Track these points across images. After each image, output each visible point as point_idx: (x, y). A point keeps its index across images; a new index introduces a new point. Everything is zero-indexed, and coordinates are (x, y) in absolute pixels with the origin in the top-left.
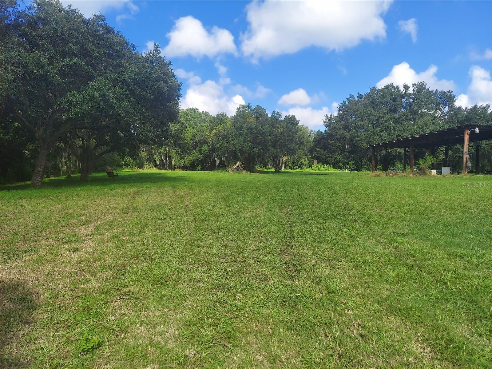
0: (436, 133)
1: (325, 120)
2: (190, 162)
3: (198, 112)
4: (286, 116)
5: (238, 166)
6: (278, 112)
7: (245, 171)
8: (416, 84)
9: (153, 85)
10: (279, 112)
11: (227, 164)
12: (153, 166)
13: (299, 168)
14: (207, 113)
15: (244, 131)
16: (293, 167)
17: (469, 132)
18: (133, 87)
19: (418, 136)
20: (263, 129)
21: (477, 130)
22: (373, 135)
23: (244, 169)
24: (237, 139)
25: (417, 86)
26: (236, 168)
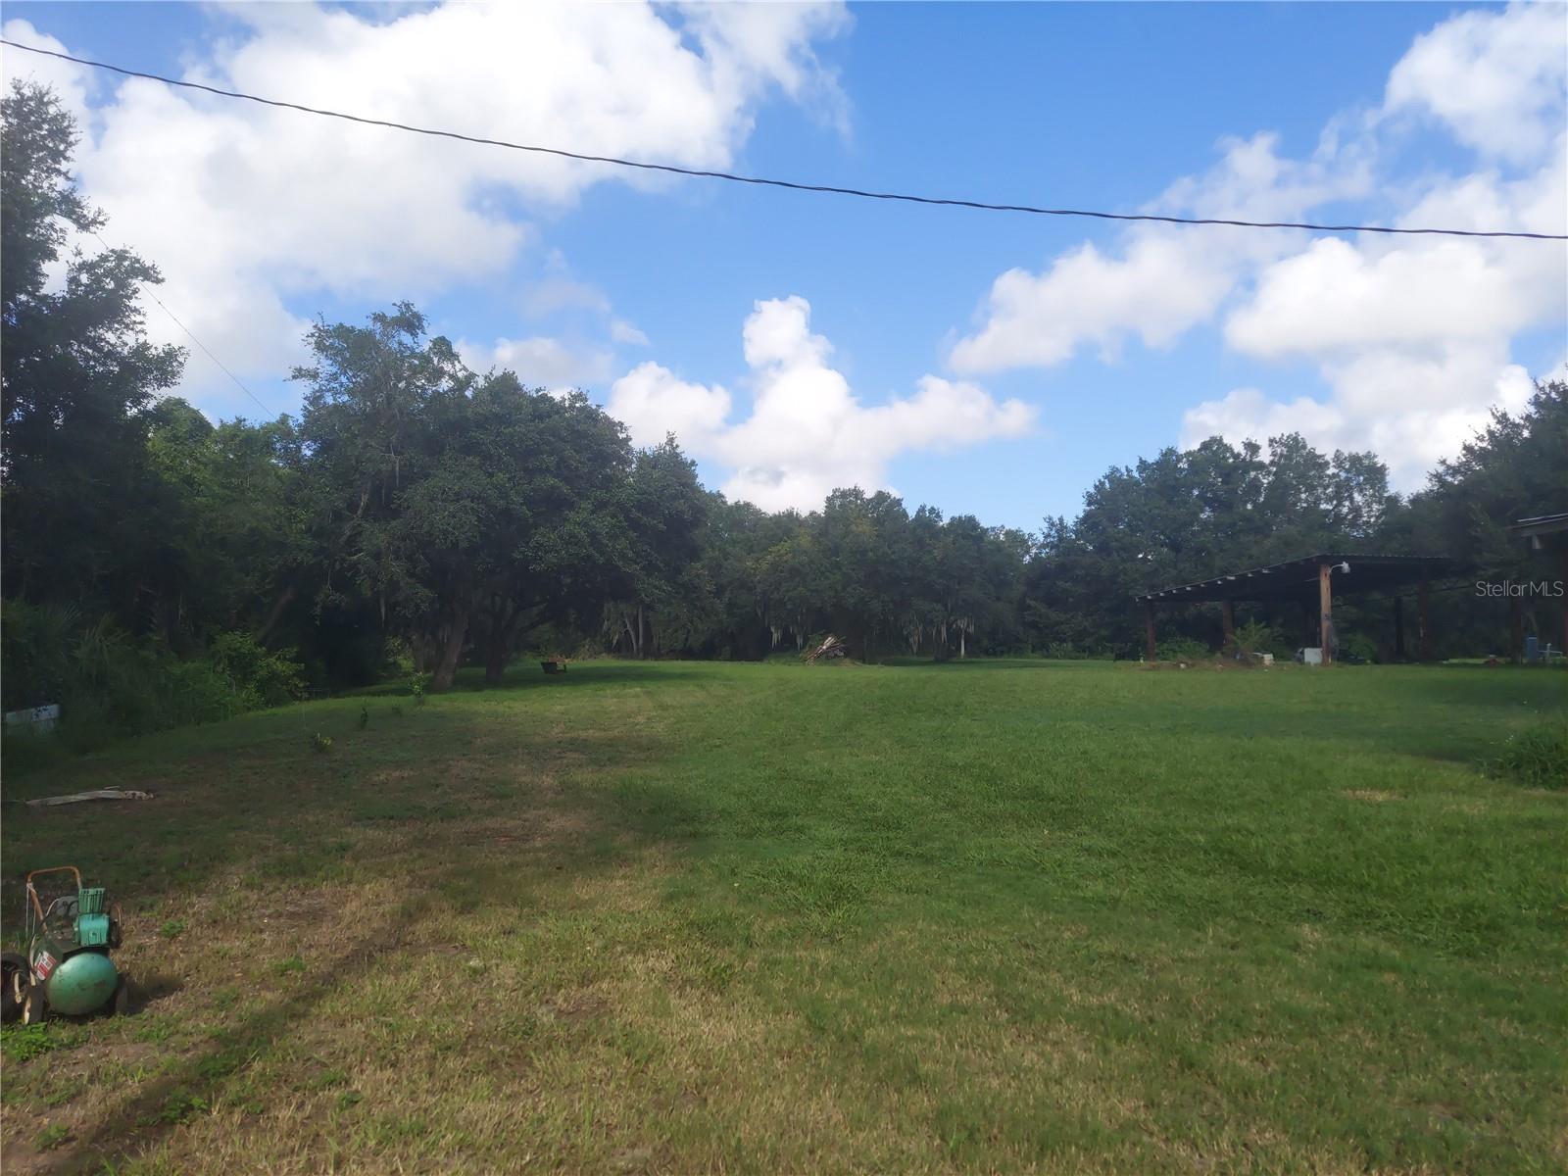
0: (1268, 572)
1: (1046, 531)
2: (703, 639)
4: (953, 519)
5: (830, 647)
6: (933, 508)
7: (847, 660)
8: (1278, 439)
9: (668, 508)
10: (936, 508)
11: (800, 641)
15: (845, 558)
16: (993, 649)
17: (1328, 571)
18: (635, 514)
19: (1232, 578)
20: (894, 553)
21: (1345, 566)
23: (846, 655)
24: (825, 578)
25: (1280, 443)
26: (825, 652)
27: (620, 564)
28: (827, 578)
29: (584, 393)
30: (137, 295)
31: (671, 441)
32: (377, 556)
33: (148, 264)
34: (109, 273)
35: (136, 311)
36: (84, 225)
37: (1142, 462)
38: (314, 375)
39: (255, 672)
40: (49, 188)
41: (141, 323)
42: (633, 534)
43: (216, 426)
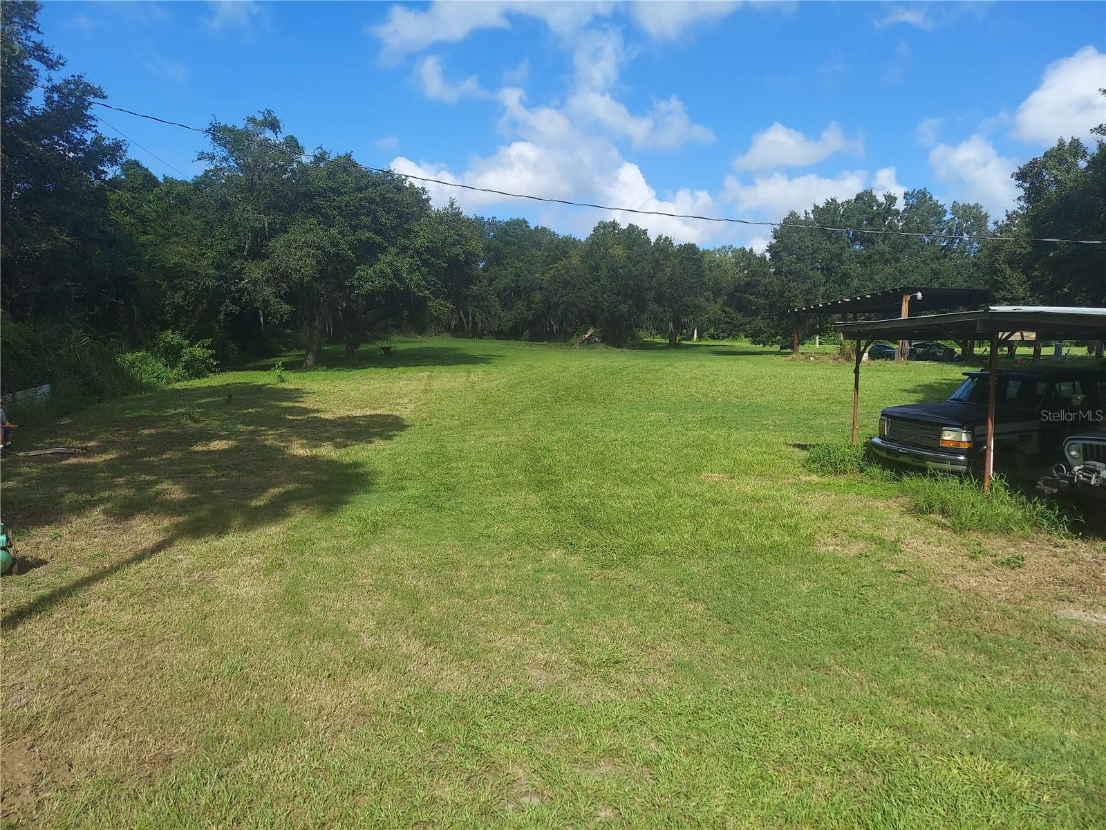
0: (869, 296)
2: (510, 324)
3: (528, 227)
5: (591, 335)
6: (667, 237)
7: (602, 345)
8: (910, 193)
9: (448, 252)
10: (669, 237)
11: (570, 331)
12: (443, 329)
13: (728, 337)
14: (544, 229)
15: (604, 272)
16: (717, 335)
17: (908, 297)
18: (426, 256)
19: (847, 300)
20: (637, 270)
21: (919, 295)
22: (813, 288)
23: (602, 342)
25: (912, 196)
26: (586, 339)
27: (416, 290)
28: (589, 288)
29: (392, 170)
30: (91, 106)
31: (452, 205)
32: (255, 283)
33: (96, 86)
34: (71, 92)
35: (91, 118)
36: (51, 65)
37: (816, 207)
38: (212, 158)
39: (182, 357)
40: (26, 39)
41: (94, 126)
42: (424, 270)
43: (161, 180)
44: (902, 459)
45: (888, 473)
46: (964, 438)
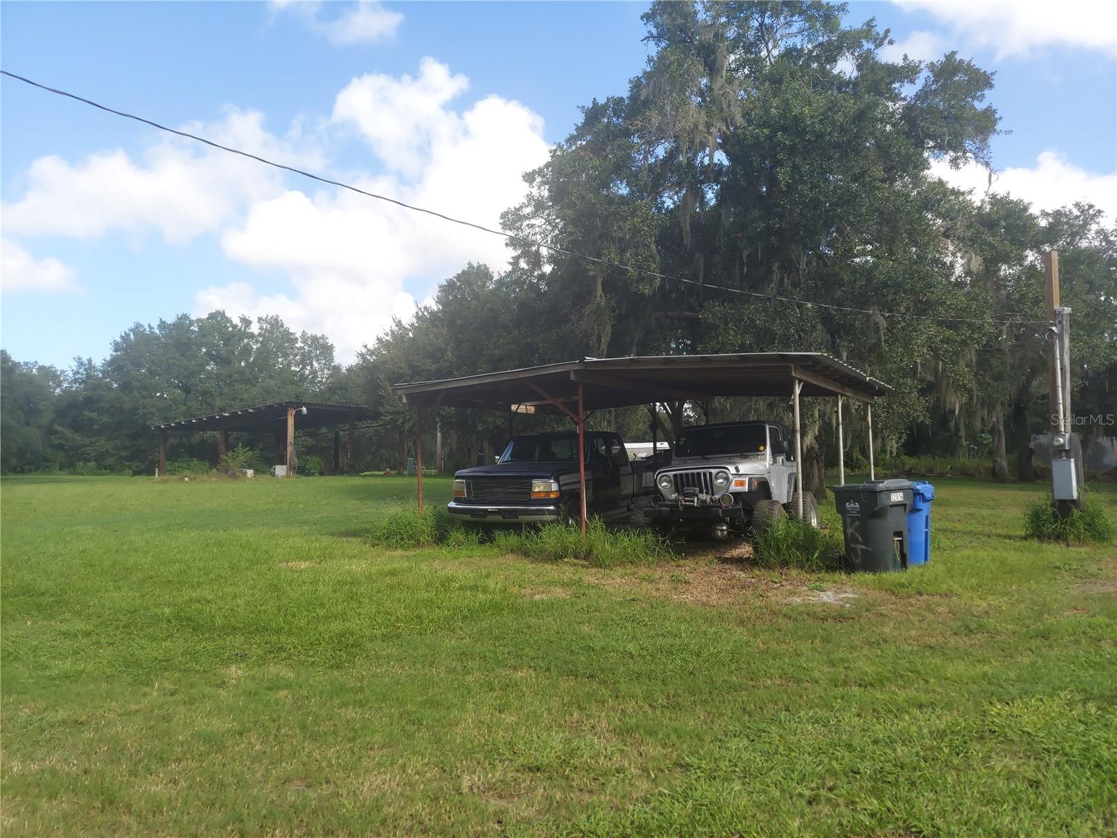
1: (76, 369)
8: (264, 318)
17: (294, 412)
19: (227, 415)
21: (304, 409)
25: (266, 321)
37: (162, 322)
44: (490, 518)
45: (474, 537)
46: (555, 487)
